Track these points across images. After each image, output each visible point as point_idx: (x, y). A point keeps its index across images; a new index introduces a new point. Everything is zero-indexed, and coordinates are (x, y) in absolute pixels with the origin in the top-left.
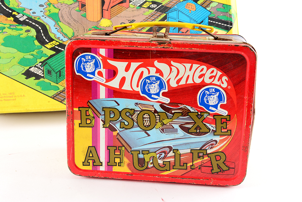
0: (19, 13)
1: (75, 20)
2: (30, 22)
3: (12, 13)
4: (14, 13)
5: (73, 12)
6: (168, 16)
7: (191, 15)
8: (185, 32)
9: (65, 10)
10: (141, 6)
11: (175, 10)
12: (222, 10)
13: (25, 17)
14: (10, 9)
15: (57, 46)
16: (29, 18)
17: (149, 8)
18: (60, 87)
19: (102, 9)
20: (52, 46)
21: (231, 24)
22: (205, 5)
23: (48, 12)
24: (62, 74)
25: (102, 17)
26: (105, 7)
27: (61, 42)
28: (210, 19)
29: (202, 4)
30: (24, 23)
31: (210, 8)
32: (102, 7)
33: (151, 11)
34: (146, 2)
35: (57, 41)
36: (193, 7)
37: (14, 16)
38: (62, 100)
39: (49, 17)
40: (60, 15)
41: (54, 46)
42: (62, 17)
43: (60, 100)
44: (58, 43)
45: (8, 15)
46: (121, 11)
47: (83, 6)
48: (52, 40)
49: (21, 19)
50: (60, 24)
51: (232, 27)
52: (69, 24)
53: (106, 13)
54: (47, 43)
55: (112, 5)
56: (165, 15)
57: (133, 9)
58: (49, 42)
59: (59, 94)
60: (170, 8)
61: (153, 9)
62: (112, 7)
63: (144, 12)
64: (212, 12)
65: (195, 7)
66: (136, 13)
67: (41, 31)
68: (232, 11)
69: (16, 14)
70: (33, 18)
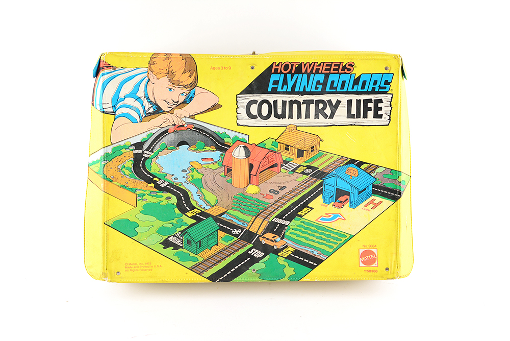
0: (160, 179)
1: (219, 187)
2: (171, 189)
3: (153, 179)
4: (155, 179)
5: (218, 177)
6: (324, 183)
7: (352, 181)
8: (343, 201)
9: (209, 175)
10: (294, 171)
11: (334, 176)
12: (390, 176)
13: (166, 183)
14: (151, 174)
15: (198, 214)
16: (170, 184)
17: (303, 173)
18: (199, 258)
19: (250, 174)
20: (193, 215)
21: (400, 193)
22: (369, 171)
23: (191, 177)
24: (202, 244)
25: (250, 183)
26: (253, 172)
27: (203, 210)
28: (374, 186)
29: (366, 170)
30: (165, 190)
31: (375, 174)
32: (250, 172)
33: (305, 177)
34: (300, 166)
35: (198, 209)
36: (355, 173)
37: (155, 182)
38: (201, 273)
39: (191, 183)
40: (203, 181)
41: (195, 214)
42: (206, 183)
43: (199, 273)
44: (200, 211)
45: (149, 181)
46: (271, 176)
47: (229, 170)
48: (194, 208)
49: (162, 186)
50: (203, 190)
51: (400, 197)
52: (212, 190)
53: (254, 179)
54: (188, 211)
55: (261, 169)
56: (321, 181)
57: (284, 174)
58: (190, 211)
59: (198, 265)
60: (328, 174)
61: (307, 174)
62: (260, 172)
63: (298, 178)
64: (377, 179)
65: (357, 173)
66: (288, 178)
67: (183, 198)
68: (403, 178)
69: (158, 180)
70: (174, 184)
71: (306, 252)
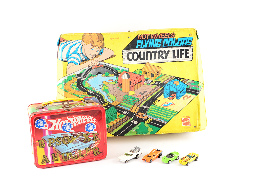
0: (89, 90)
1: (116, 92)
2: (96, 94)
3: (86, 90)
4: (87, 90)
5: (115, 88)
6: (164, 88)
7: (177, 87)
8: (173, 96)
9: (112, 87)
10: (150, 84)
11: (168, 85)
12: (194, 84)
13: (92, 92)
14: (85, 88)
16: (94, 92)
17: (154, 84)
18: (109, 125)
19: (130, 86)
20: (105, 106)
21: (199, 91)
22: (184, 82)
23: (103, 89)
24: (110, 119)
25: (130, 90)
26: (131, 85)
27: (109, 103)
28: (187, 89)
29: (183, 81)
30: (92, 95)
31: (187, 83)
32: (130, 85)
33: (155, 86)
34: (153, 81)
35: (107, 103)
36: (178, 83)
37: (87, 92)
38: (110, 132)
39: (103, 91)
40: (109, 90)
42: (110, 91)
43: (109, 132)
44: (108, 104)
45: (85, 91)
46: (140, 87)
47: (120, 85)
48: (105, 102)
50: (109, 94)
51: (199, 93)
52: (113, 94)
53: (132, 88)
54: (103, 104)
55: (135, 84)
56: (162, 88)
57: (146, 85)
58: (104, 104)
59: (109, 129)
60: (165, 84)
61: (156, 85)
62: (135, 85)
63: (152, 87)
64: (188, 85)
65: (179, 83)
66: (147, 87)
67: (100, 98)
68: (200, 85)
69: (88, 90)
70: (96, 92)
71: (157, 121)
